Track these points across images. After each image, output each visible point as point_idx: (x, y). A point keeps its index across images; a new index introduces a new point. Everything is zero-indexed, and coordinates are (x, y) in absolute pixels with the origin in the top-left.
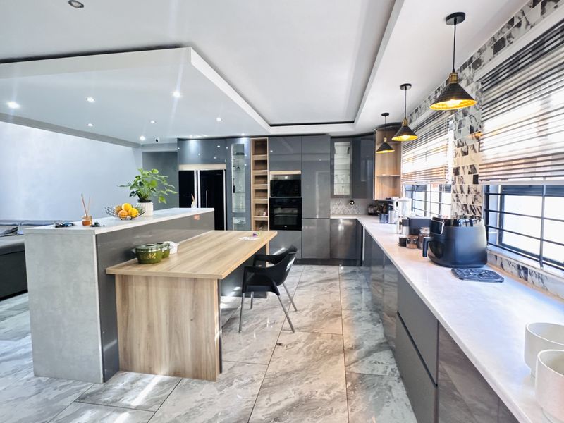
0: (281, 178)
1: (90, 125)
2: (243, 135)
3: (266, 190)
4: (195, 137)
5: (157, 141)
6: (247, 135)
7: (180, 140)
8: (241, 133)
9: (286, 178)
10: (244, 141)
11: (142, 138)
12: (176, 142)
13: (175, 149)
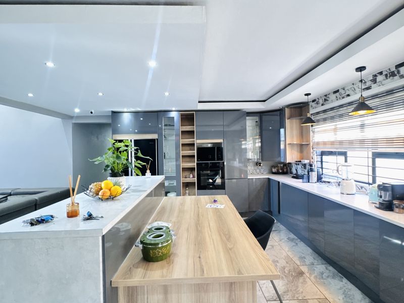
0: (205, 146)
1: (30, 95)
2: (174, 109)
3: (194, 156)
4: (129, 110)
5: (92, 113)
6: (177, 109)
7: (113, 112)
8: (173, 107)
9: (210, 145)
10: (174, 115)
11: (77, 110)
12: (111, 114)
13: (109, 121)
